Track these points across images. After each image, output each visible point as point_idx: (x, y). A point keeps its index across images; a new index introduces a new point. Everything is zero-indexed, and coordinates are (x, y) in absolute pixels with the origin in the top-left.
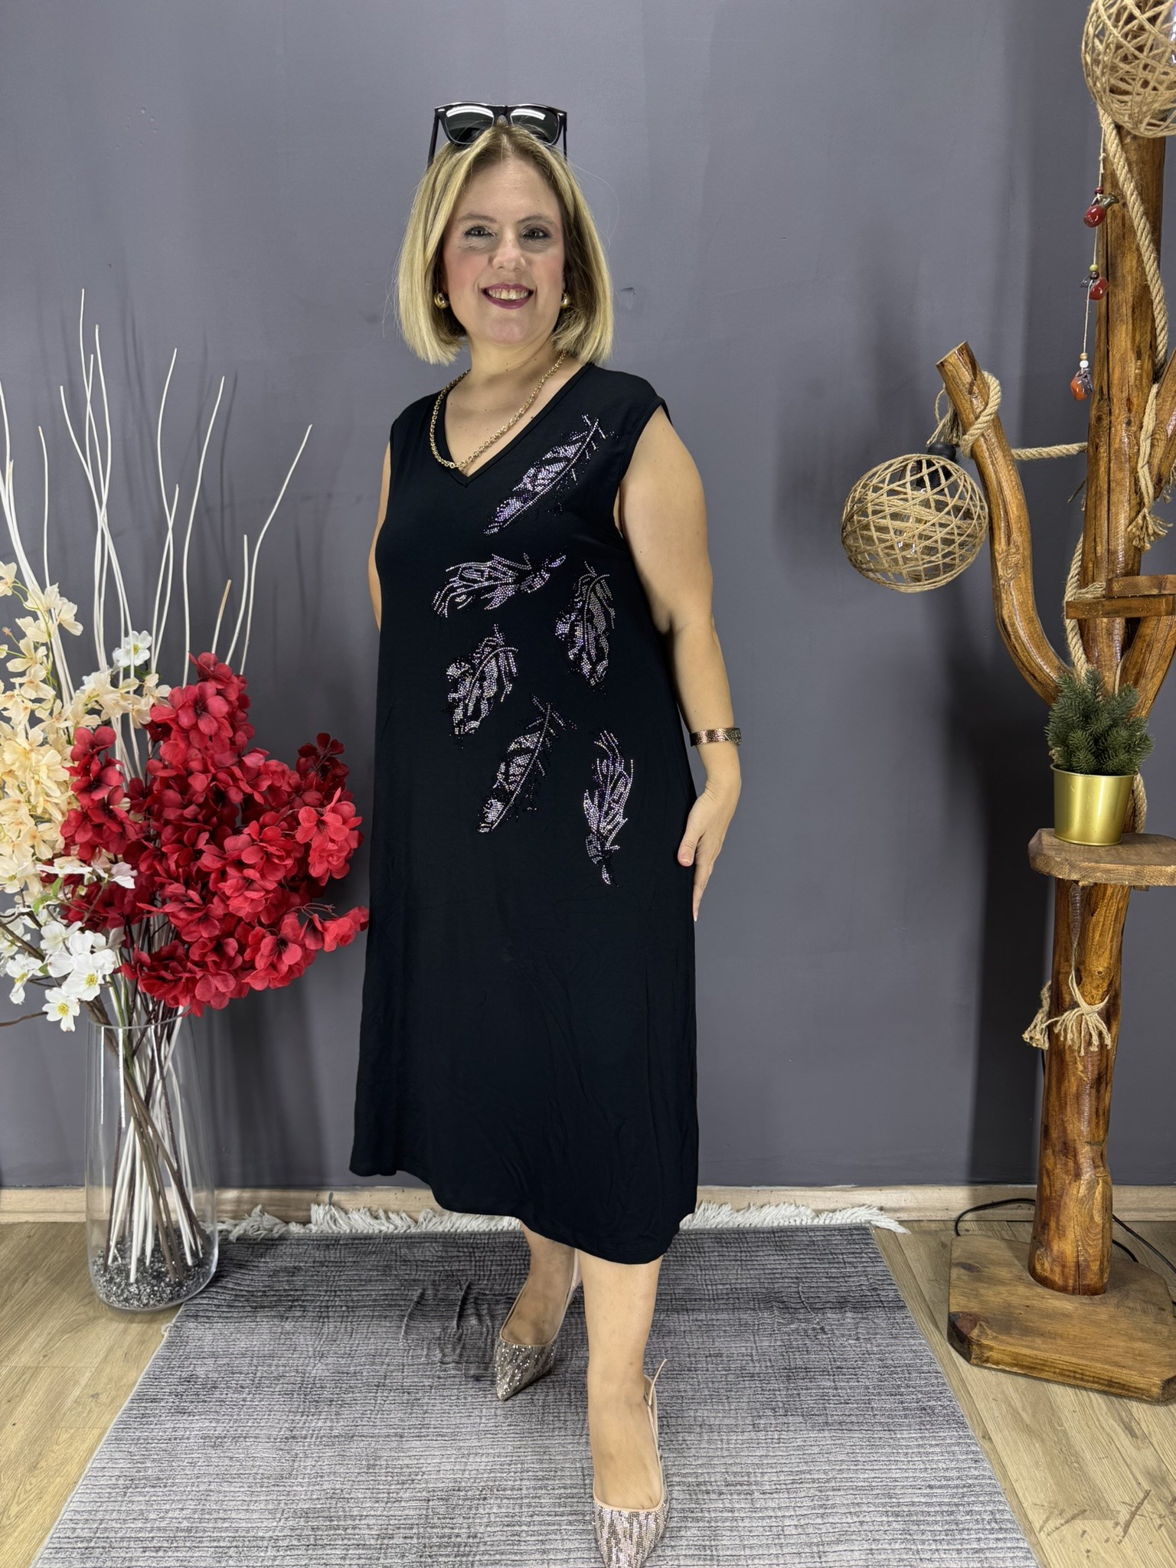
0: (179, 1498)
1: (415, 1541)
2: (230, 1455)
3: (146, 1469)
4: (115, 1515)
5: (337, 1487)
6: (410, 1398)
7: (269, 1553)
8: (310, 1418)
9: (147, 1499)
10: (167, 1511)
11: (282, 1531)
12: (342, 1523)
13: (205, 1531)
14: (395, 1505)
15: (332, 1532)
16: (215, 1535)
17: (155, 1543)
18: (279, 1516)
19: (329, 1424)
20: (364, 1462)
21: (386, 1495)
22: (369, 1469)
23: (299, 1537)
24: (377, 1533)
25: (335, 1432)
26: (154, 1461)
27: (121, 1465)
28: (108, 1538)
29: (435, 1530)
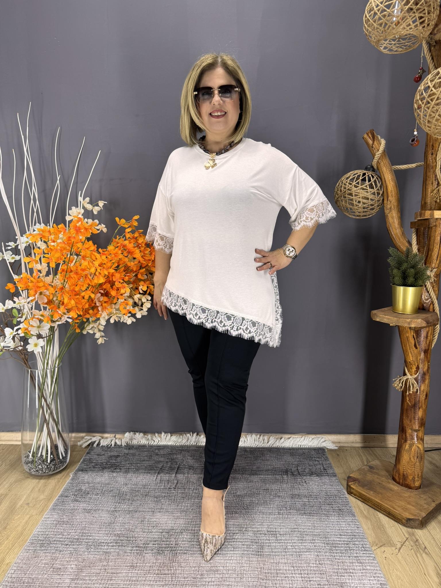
0: (74, 529)
1: (157, 545)
2: (93, 515)
3: (63, 519)
4: (52, 533)
5: (130, 527)
6: (157, 499)
7: (105, 548)
8: (122, 504)
9: (64, 528)
10: (70, 533)
11: (110, 540)
12: (131, 539)
13: (83, 540)
14: (151, 533)
15: (128, 542)
16: (87, 541)
17: (66, 543)
18: (109, 535)
19: (128, 507)
20: (140, 520)
21: (147, 530)
22: (142, 522)
23: (116, 543)
24: (144, 542)
25: (131, 510)
26: (66, 516)
27: (55, 517)
28: (49, 540)
29: (164, 542)
